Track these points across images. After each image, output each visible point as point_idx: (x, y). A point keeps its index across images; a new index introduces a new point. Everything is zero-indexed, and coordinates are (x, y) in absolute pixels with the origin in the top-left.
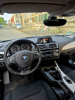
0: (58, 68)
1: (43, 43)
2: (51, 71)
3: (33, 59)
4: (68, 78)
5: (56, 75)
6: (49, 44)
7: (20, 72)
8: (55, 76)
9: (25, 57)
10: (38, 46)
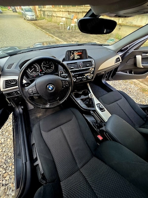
0: (92, 95)
1: (73, 59)
2: (83, 97)
3: (63, 87)
4: (102, 106)
5: (89, 102)
6: (83, 62)
7: (46, 104)
8: (87, 103)
9: (51, 87)
10: (67, 64)
